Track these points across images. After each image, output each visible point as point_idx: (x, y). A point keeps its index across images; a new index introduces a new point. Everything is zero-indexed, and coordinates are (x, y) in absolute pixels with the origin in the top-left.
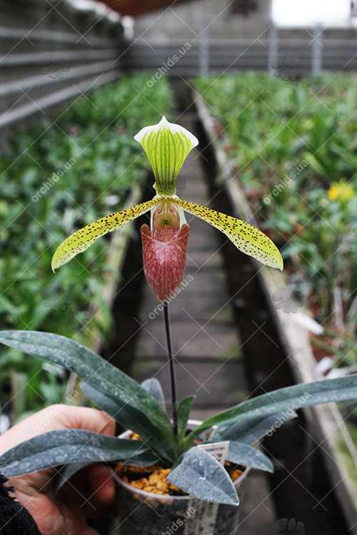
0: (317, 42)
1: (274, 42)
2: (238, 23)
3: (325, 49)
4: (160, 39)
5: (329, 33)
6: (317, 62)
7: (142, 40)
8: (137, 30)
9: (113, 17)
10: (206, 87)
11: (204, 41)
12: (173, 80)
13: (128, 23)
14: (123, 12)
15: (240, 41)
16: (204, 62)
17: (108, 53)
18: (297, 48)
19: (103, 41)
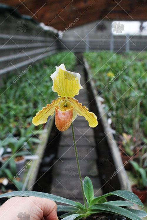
0: (128, 41)
1: (112, 40)
2: (100, 33)
4: (71, 39)
5: (132, 37)
6: (128, 47)
7: (65, 39)
9: (55, 31)
10: (88, 56)
11: (87, 40)
12: (76, 53)
13: (61, 33)
14: (59, 29)
15: (100, 40)
16: (87, 47)
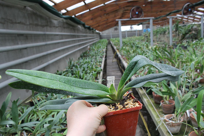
0: (126, 33)
2: (116, 31)
3: (127, 34)
4: (105, 34)
5: (128, 32)
7: (102, 35)
8: (102, 33)
11: (111, 34)
12: (108, 40)
13: (101, 32)
14: (100, 31)
16: (111, 37)
17: (99, 37)
18: (124, 34)
19: (98, 35)
